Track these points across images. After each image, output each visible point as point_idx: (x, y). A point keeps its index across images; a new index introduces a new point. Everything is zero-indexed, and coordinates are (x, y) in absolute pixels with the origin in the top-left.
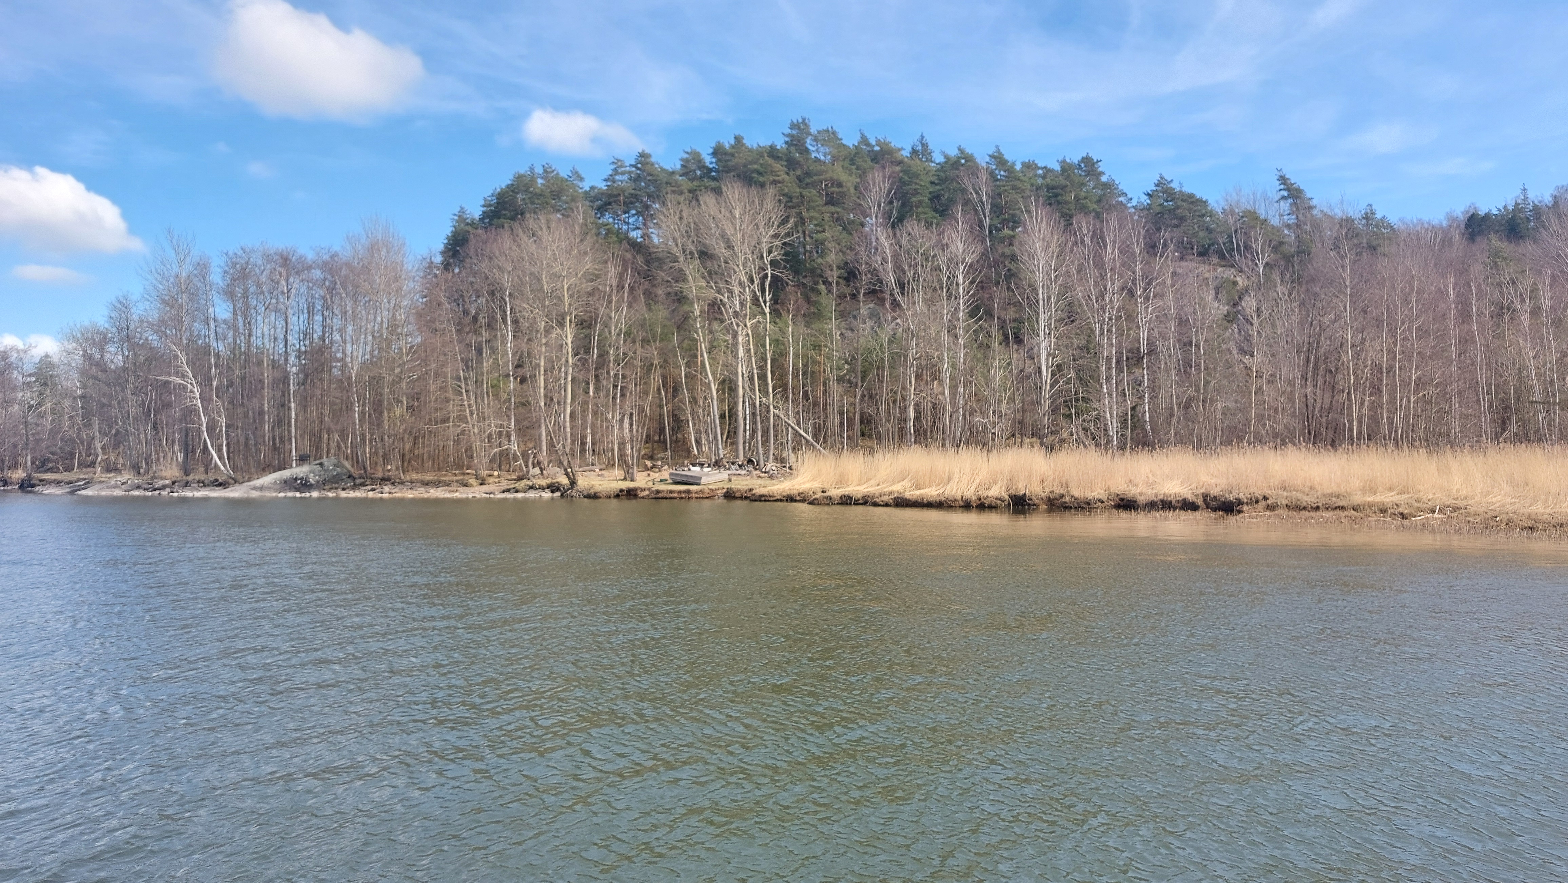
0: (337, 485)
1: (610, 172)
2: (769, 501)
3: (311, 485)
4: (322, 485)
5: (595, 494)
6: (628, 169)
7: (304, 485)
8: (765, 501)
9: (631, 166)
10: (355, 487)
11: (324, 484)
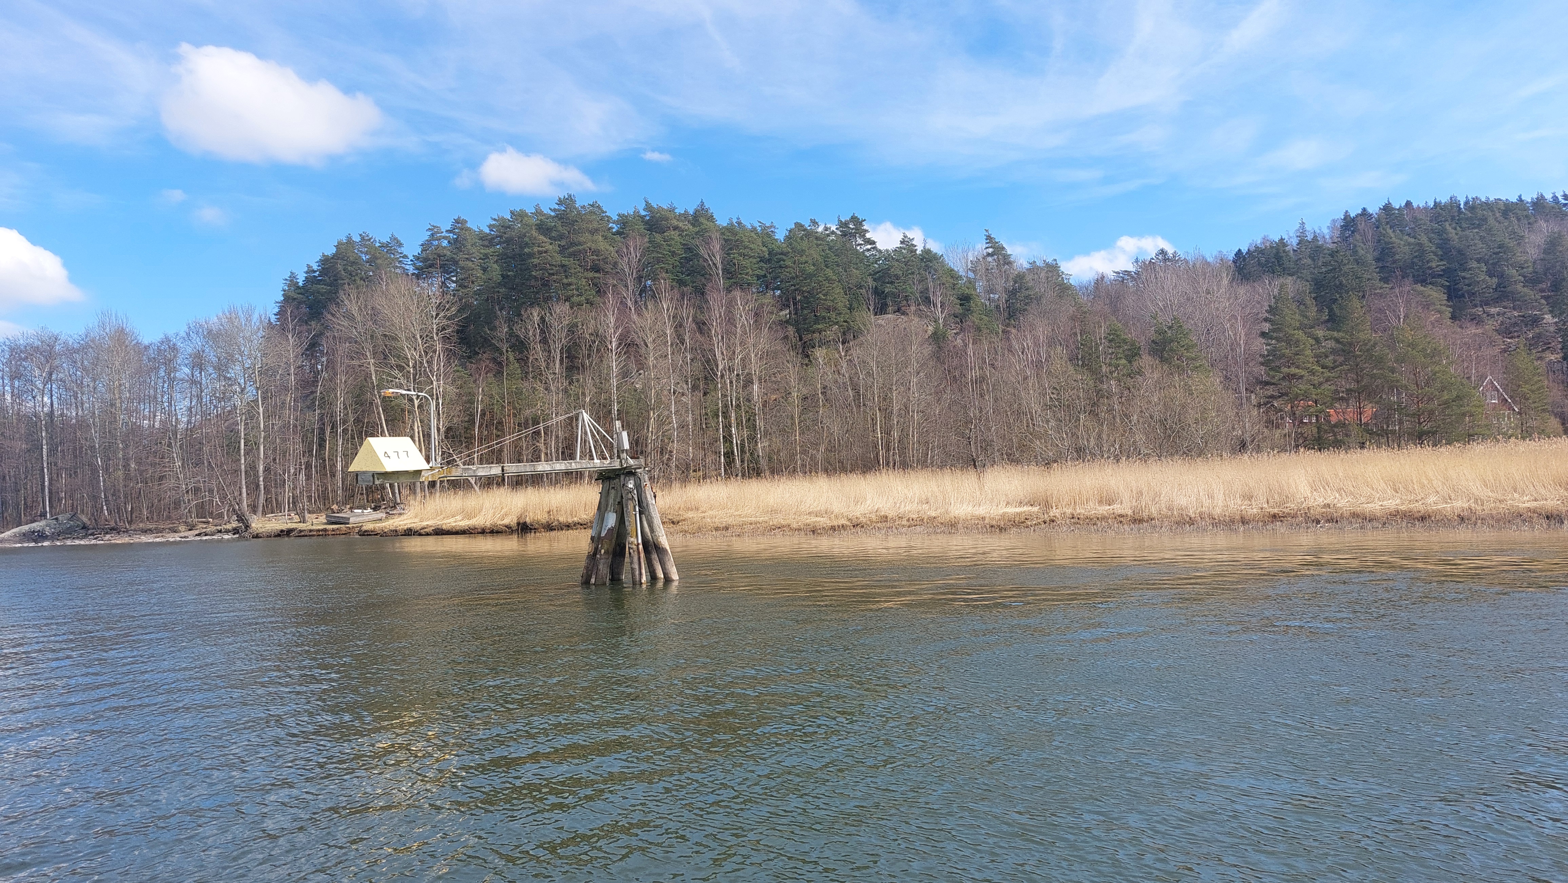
0: (69, 536)
1: (427, 238)
2: (370, 535)
3: (47, 536)
4: (53, 537)
5: (257, 534)
6: (444, 234)
7: (40, 536)
8: (368, 535)
9: (447, 231)
10: (85, 537)
11: (59, 535)
